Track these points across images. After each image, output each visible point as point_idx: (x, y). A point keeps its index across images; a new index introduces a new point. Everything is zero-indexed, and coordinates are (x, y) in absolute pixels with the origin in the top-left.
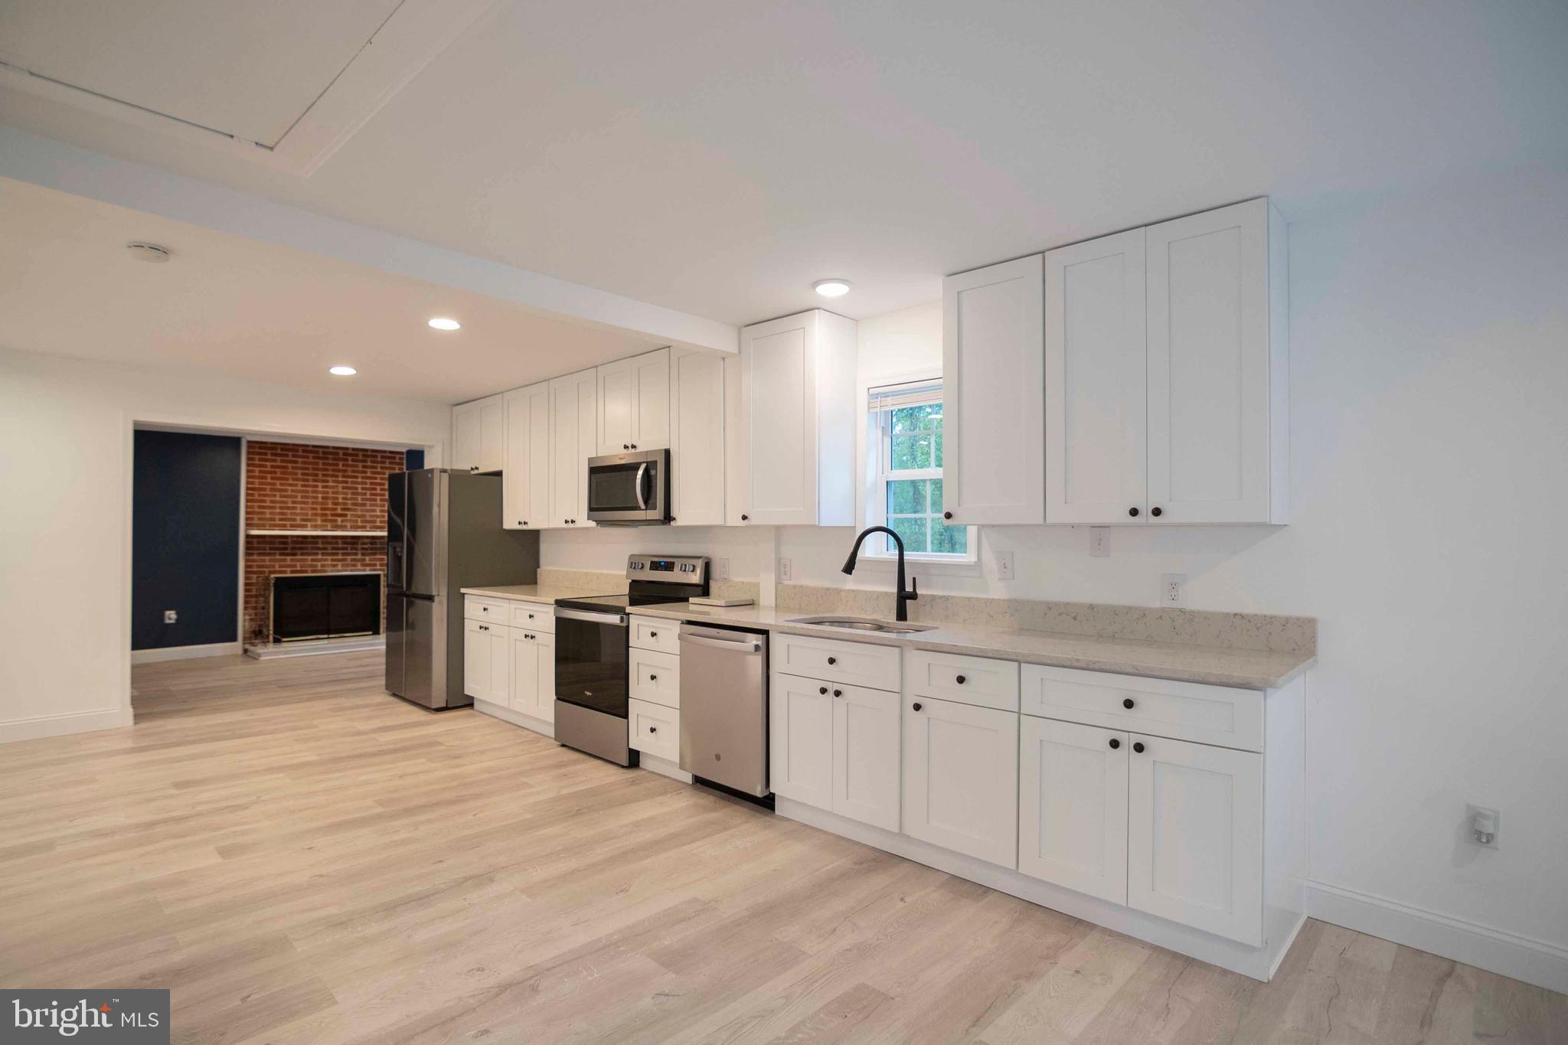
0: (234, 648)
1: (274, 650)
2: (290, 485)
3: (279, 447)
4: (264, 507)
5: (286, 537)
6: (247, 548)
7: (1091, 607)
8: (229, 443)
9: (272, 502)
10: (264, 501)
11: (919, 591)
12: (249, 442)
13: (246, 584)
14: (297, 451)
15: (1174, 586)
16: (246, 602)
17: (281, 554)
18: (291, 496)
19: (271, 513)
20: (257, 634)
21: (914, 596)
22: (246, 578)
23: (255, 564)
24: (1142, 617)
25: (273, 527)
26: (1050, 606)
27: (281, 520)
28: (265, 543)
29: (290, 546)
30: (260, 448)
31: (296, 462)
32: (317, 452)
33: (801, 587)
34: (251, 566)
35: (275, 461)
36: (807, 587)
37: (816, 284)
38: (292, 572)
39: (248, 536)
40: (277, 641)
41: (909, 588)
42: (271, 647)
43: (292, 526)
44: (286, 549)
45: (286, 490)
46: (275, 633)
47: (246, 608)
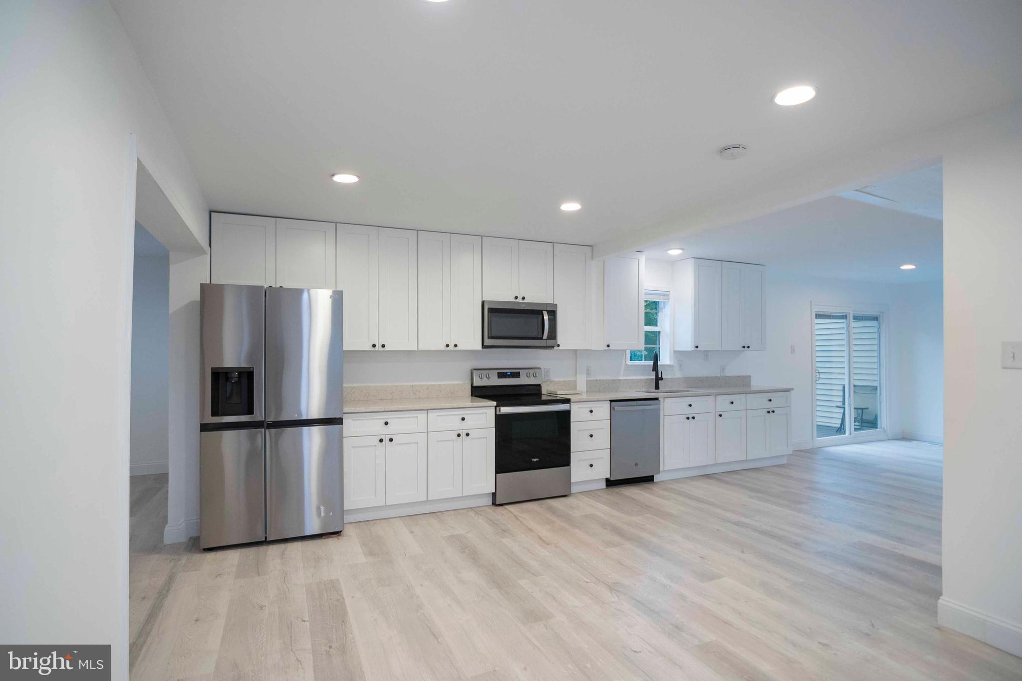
7: (707, 377)
11: (663, 377)
15: (724, 369)
21: (662, 379)
26: (697, 378)
33: (600, 380)
36: (603, 380)
41: (660, 376)
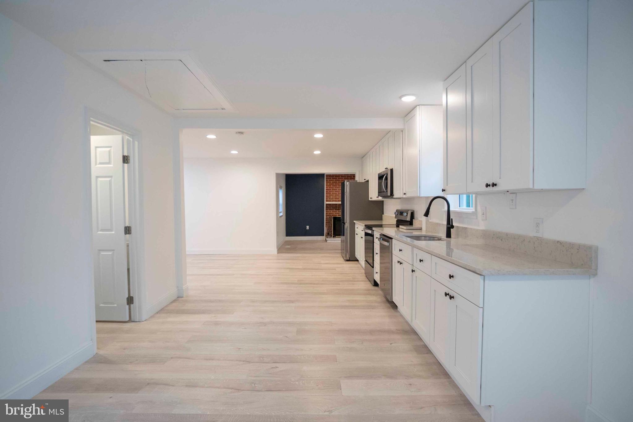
0: (323, 238)
1: (333, 239)
2: (337, 188)
3: (334, 176)
4: (331, 195)
5: (336, 204)
6: (326, 208)
8: (322, 175)
9: (332, 193)
10: (330, 193)
12: (326, 175)
13: (326, 219)
14: (339, 177)
15: (538, 225)
16: (326, 224)
17: (335, 210)
18: (338, 191)
19: (332, 197)
20: (328, 235)
21: (453, 227)
22: (326, 217)
23: (328, 213)
24: (523, 241)
25: (333, 201)
26: (494, 234)
27: (335, 199)
28: (331, 206)
29: (338, 207)
30: (329, 177)
31: (339, 180)
32: (345, 177)
33: (432, 222)
34: (327, 213)
35: (333, 180)
37: (401, 97)
38: (338, 215)
39: (326, 204)
40: (334, 237)
42: (332, 239)
43: (338, 201)
44: (337, 208)
45: (337, 190)
46: (333, 235)
47: (326, 226)
